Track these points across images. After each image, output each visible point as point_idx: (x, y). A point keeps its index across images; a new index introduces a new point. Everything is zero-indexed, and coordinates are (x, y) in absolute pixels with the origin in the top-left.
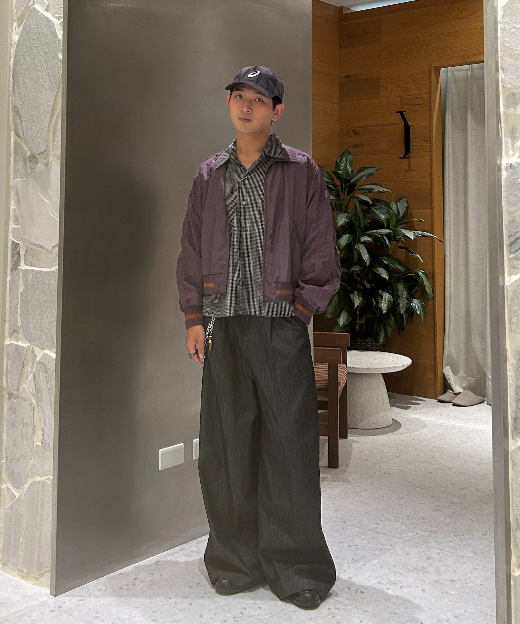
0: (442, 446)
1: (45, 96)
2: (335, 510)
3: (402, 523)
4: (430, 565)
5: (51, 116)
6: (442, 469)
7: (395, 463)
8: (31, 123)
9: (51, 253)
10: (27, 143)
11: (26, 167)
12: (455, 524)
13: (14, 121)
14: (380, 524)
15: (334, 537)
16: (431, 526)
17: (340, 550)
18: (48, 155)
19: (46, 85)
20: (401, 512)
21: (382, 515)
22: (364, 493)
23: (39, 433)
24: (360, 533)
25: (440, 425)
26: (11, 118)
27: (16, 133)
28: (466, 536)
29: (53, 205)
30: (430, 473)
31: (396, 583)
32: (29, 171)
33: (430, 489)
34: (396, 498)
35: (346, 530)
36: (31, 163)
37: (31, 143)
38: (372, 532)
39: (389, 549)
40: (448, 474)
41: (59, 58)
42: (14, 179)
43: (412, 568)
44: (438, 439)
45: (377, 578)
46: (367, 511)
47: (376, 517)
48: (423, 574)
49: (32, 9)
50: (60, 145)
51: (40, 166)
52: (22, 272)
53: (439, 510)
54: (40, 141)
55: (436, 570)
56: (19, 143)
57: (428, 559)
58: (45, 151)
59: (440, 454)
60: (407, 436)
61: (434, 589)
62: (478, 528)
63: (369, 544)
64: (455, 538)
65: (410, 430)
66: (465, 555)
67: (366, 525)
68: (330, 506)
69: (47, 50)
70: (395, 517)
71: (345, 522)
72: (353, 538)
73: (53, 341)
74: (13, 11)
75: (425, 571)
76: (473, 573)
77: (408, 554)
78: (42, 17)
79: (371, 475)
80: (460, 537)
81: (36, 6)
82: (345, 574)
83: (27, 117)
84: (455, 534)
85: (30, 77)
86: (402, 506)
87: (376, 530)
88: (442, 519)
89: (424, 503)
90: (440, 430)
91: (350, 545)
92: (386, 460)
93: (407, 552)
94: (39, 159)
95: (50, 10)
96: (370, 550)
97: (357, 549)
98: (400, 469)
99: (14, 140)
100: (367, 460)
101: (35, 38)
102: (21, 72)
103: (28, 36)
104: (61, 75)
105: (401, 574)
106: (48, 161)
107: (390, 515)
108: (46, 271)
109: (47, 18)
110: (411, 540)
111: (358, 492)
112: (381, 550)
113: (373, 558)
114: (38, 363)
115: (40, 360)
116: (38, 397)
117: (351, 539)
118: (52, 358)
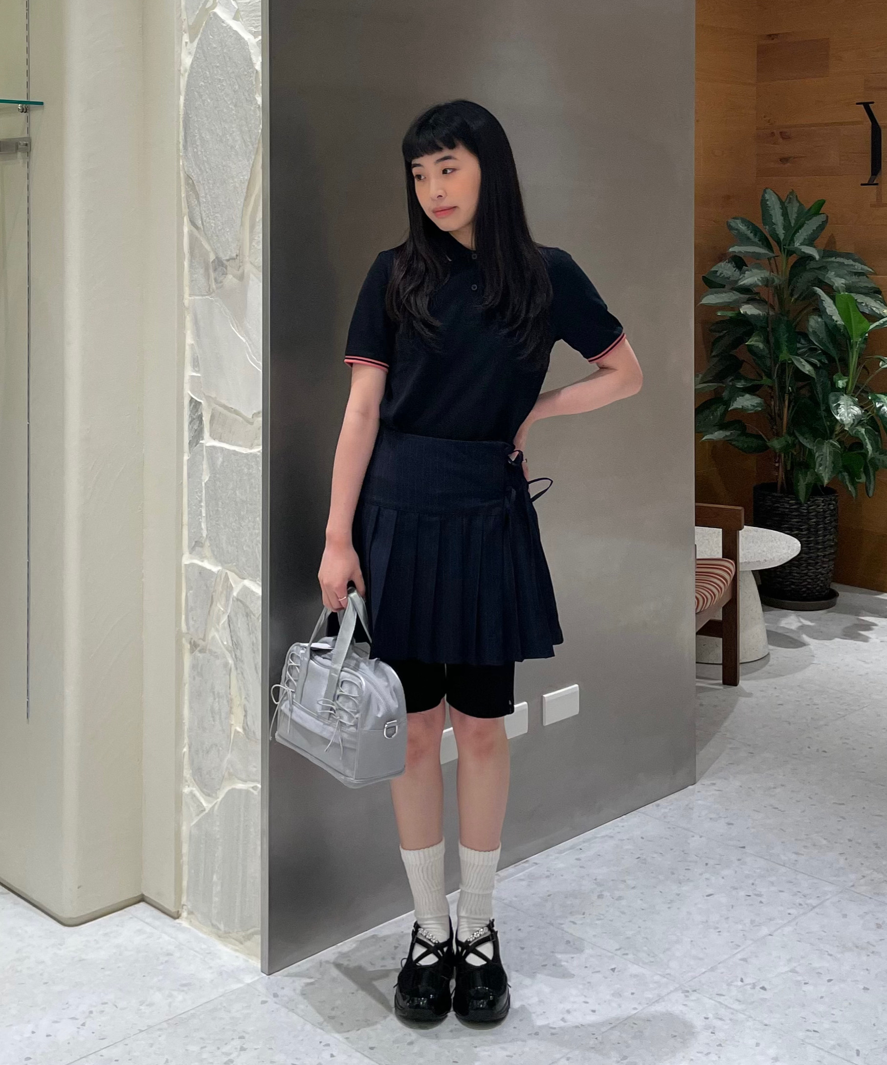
1: (235, 164)
2: (729, 824)
3: (840, 854)
4: (880, 940)
5: (245, 200)
7: (836, 731)
8: (215, 207)
9: (252, 423)
10: (208, 240)
11: (208, 279)
13: (187, 200)
14: (803, 855)
15: (723, 878)
17: (732, 903)
18: (242, 262)
19: (237, 147)
20: (839, 830)
21: (807, 835)
22: (778, 790)
23: (239, 713)
24: (768, 871)
26: (183, 195)
27: (190, 220)
29: (252, 346)
31: (822, 974)
32: (214, 286)
34: (833, 801)
35: (745, 863)
36: (217, 273)
37: (215, 241)
38: (789, 870)
39: (815, 905)
41: (257, 103)
42: (190, 295)
43: (850, 945)
45: (789, 960)
46: (782, 828)
47: (796, 840)
48: (868, 956)
49: (212, 16)
50: (261, 248)
51: (230, 280)
52: (206, 450)
54: (230, 240)
56: (197, 238)
58: (237, 255)
63: (781, 893)
67: (779, 855)
68: (720, 815)
69: (237, 87)
70: (830, 841)
71: (744, 847)
72: (755, 880)
73: (257, 566)
74: (181, 15)
75: (871, 951)
77: (845, 916)
78: (229, 30)
79: (793, 754)
81: (218, 10)
82: (737, 951)
83: (208, 196)
85: (212, 130)
86: (842, 819)
87: (795, 865)
91: (749, 894)
92: (821, 723)
93: (844, 913)
94: (229, 268)
95: (241, 19)
96: (782, 905)
97: (761, 902)
98: (843, 743)
99: (188, 231)
100: (789, 723)
101: (218, 65)
102: (196, 120)
103: (206, 60)
104: (260, 131)
105: (832, 956)
106: (244, 271)
107: (822, 836)
108: (245, 453)
109: (236, 32)
110: (852, 889)
111: (770, 788)
112: (801, 907)
113: (785, 922)
114: (235, 599)
115: (237, 595)
116: (236, 655)
117: (751, 881)
118: (257, 595)
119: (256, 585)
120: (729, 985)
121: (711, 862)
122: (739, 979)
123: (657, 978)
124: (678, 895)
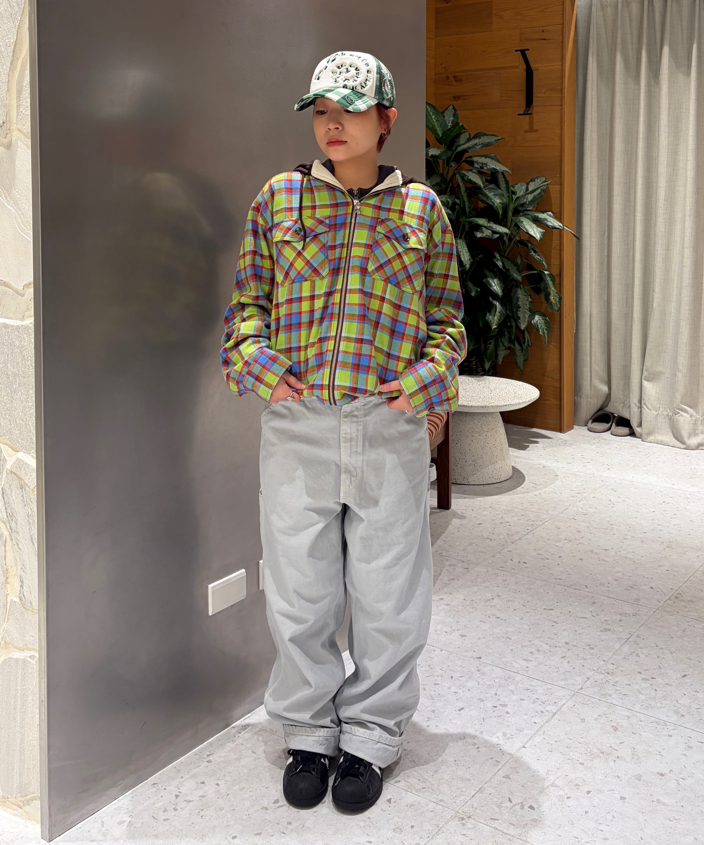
0: (586, 510)
2: (463, 636)
3: (562, 657)
4: (621, 743)
6: (595, 551)
7: (529, 544)
9: (23, 295)
12: (638, 655)
14: (531, 661)
15: (469, 690)
16: (605, 661)
17: (482, 716)
20: (555, 634)
21: (530, 641)
22: (496, 601)
23: (15, 583)
24: (506, 680)
25: (575, 475)
28: (659, 680)
29: (21, 215)
30: (580, 559)
31: (579, 786)
33: (586, 589)
34: (544, 607)
35: (484, 674)
38: (524, 677)
39: (554, 711)
40: (607, 561)
43: (595, 751)
44: (579, 499)
46: (507, 636)
47: (522, 647)
48: (615, 761)
53: (609, 630)
55: (632, 754)
57: (616, 729)
59: (587, 525)
60: (535, 495)
61: (638, 794)
62: (672, 663)
63: (523, 701)
64: (643, 685)
65: (538, 485)
66: (666, 719)
67: (511, 663)
68: (453, 628)
70: (550, 646)
71: (480, 658)
72: (497, 690)
73: (31, 439)
75: (616, 756)
76: (686, 756)
77: (583, 720)
79: (501, 567)
80: (652, 681)
82: (499, 767)
84: (642, 676)
86: (554, 624)
87: (527, 671)
88: (617, 646)
89: (585, 616)
90: (577, 484)
91: (495, 705)
92: (516, 537)
93: (582, 718)
97: (507, 713)
98: (538, 554)
100: (491, 540)
105: (582, 764)
107: (542, 642)
108: (16, 325)
110: (580, 692)
111: (489, 600)
112: (542, 714)
113: (533, 732)
114: (8, 471)
115: (11, 467)
116: (10, 527)
117: (493, 692)
118: (31, 468)
119: (31, 457)
120: (500, 807)
121: (456, 675)
122: (508, 799)
123: (431, 805)
124: (433, 711)
